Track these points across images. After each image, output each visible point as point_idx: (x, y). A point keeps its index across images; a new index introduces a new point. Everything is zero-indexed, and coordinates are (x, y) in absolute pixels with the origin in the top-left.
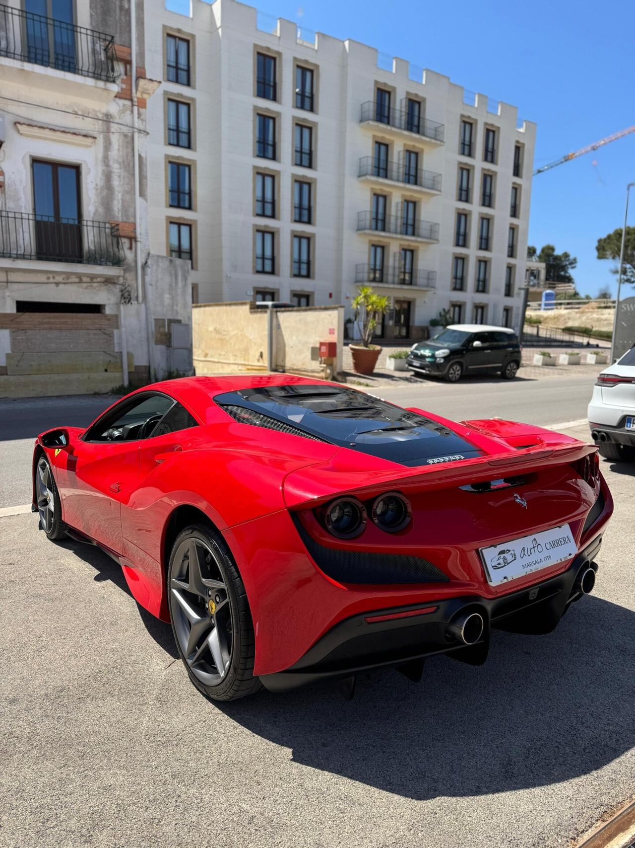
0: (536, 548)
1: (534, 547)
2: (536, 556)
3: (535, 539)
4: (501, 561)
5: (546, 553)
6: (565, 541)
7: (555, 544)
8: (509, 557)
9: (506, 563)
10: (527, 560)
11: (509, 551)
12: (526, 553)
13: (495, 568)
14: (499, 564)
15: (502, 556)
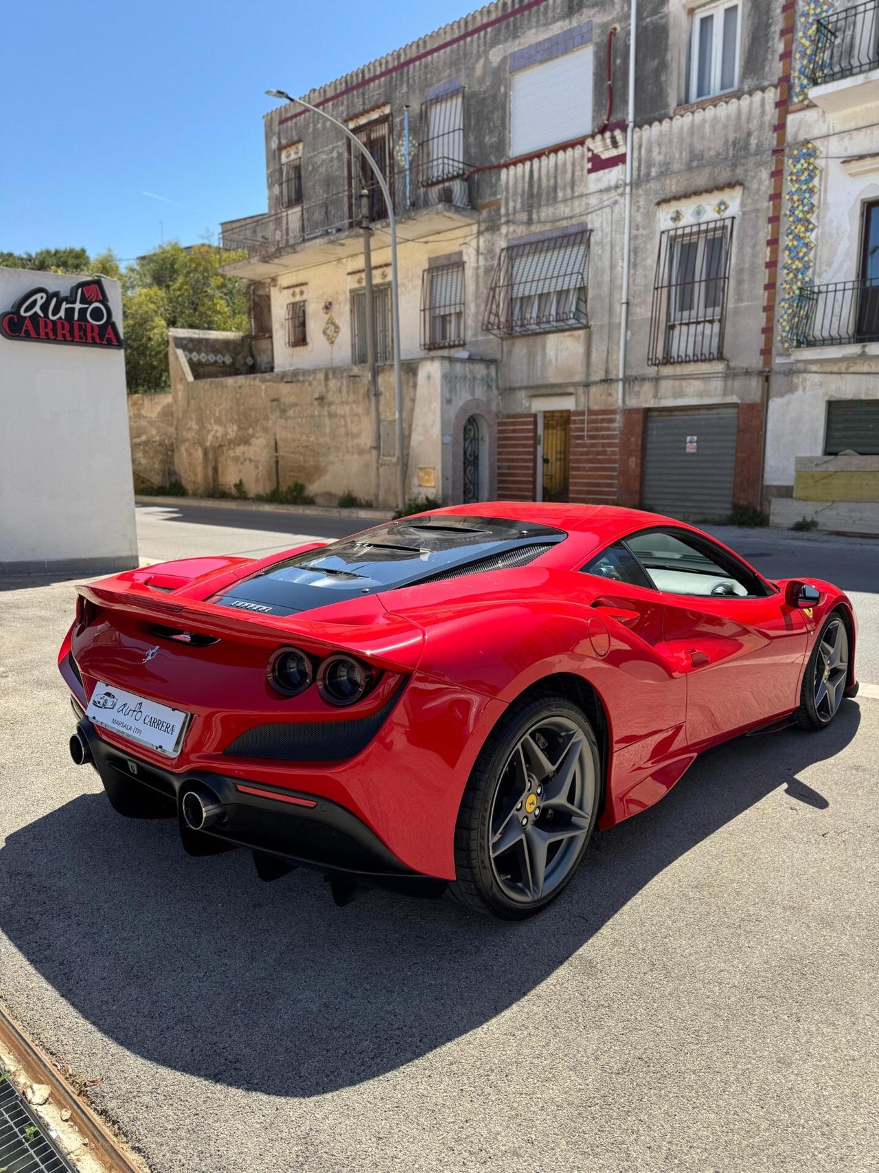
0: (135, 713)
1: (134, 711)
2: (129, 720)
3: (141, 703)
4: (102, 701)
5: (140, 725)
6: (168, 728)
7: (156, 723)
8: (109, 704)
9: (104, 707)
10: (120, 717)
11: (114, 697)
12: (124, 710)
13: (95, 703)
14: (99, 702)
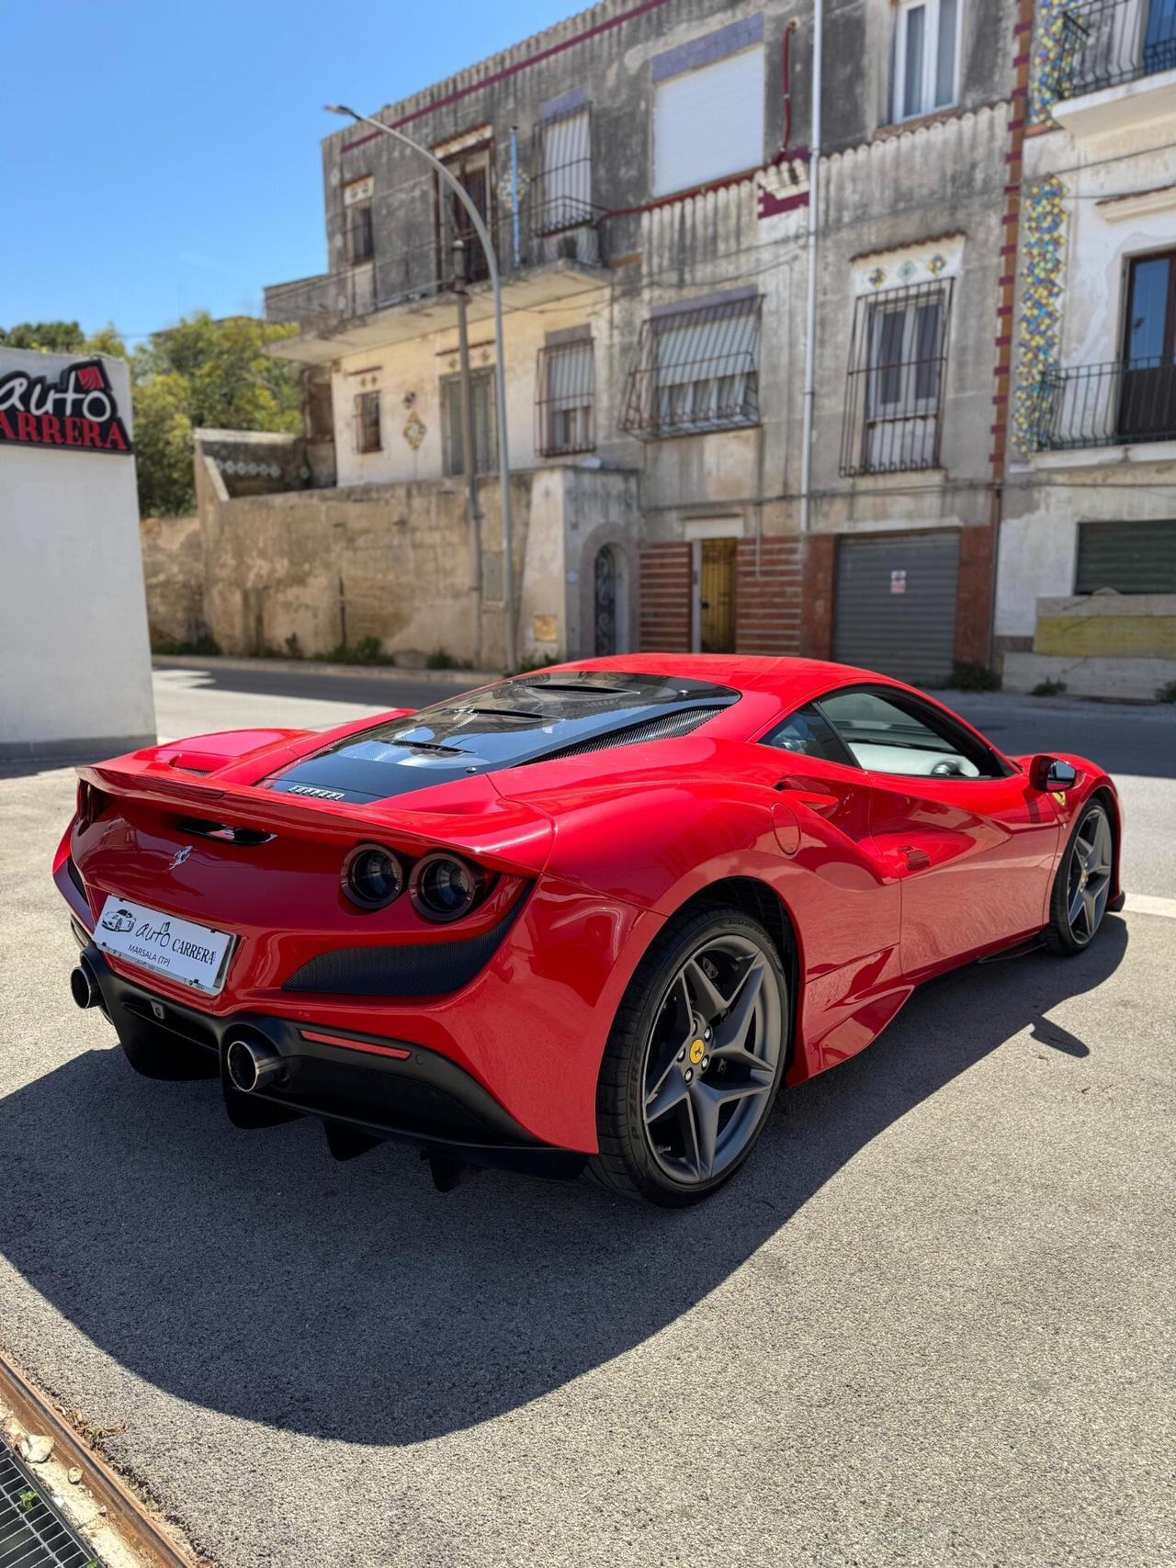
0: (160, 936)
1: (160, 933)
2: (152, 946)
3: (168, 923)
4: (115, 922)
5: (167, 953)
6: (206, 956)
7: (190, 950)
8: (125, 922)
9: (117, 929)
10: (140, 942)
11: (131, 916)
12: (145, 933)
13: (105, 925)
14: (111, 924)
15: (120, 916)
